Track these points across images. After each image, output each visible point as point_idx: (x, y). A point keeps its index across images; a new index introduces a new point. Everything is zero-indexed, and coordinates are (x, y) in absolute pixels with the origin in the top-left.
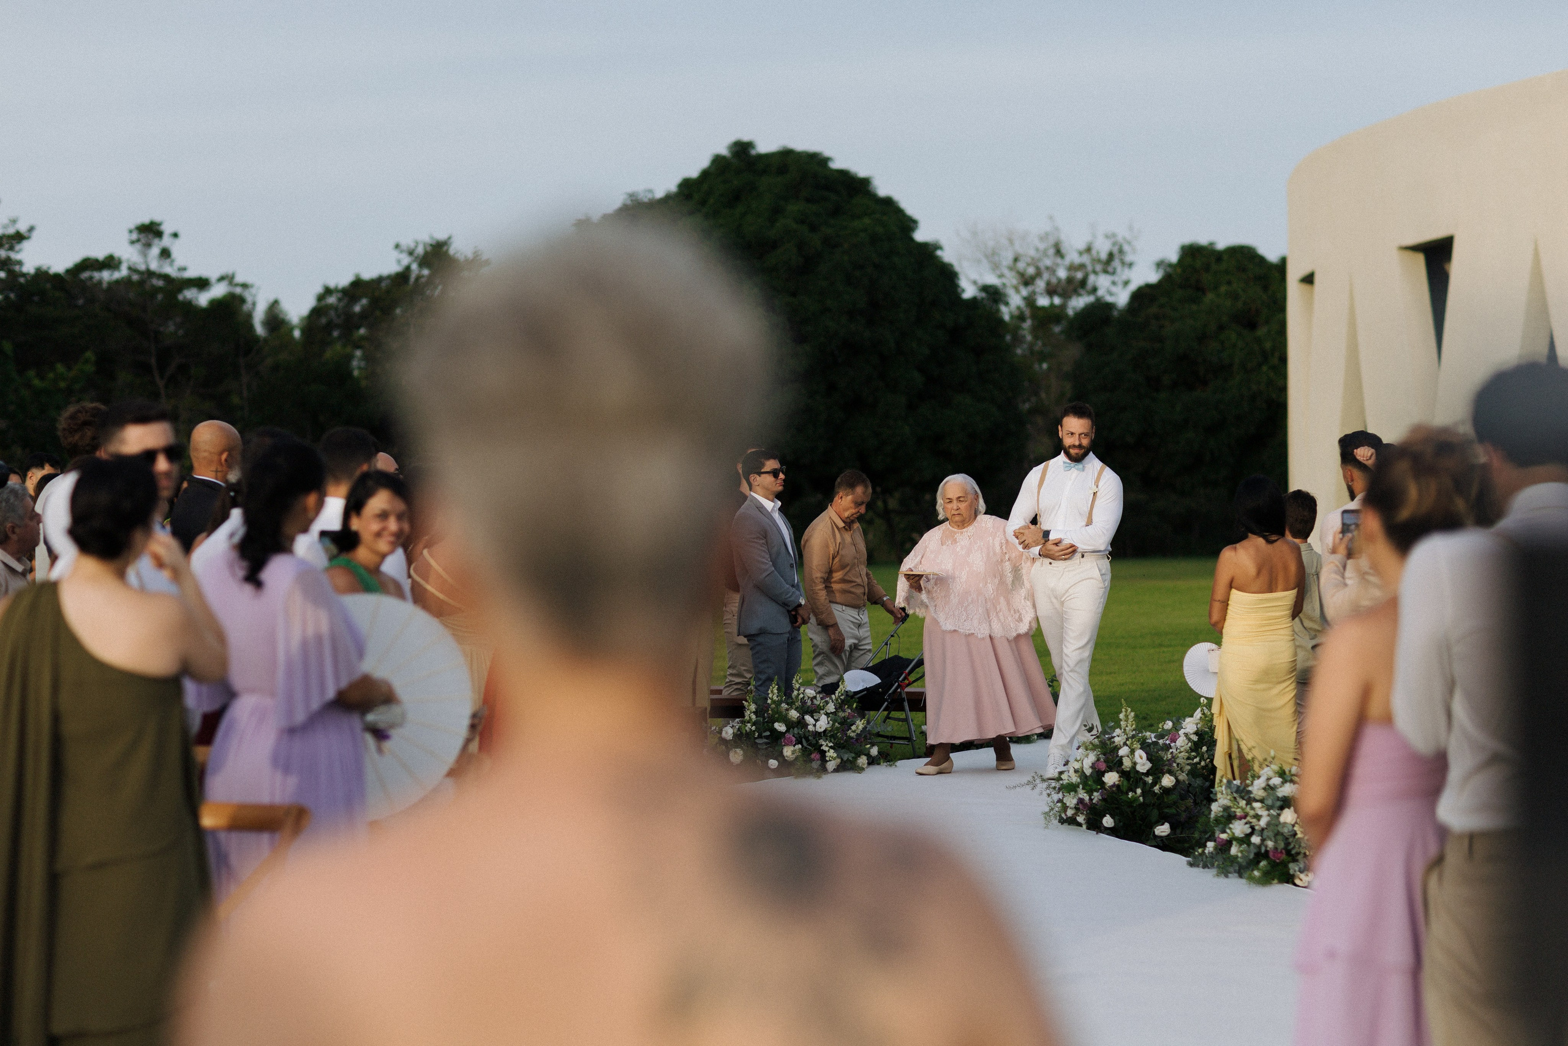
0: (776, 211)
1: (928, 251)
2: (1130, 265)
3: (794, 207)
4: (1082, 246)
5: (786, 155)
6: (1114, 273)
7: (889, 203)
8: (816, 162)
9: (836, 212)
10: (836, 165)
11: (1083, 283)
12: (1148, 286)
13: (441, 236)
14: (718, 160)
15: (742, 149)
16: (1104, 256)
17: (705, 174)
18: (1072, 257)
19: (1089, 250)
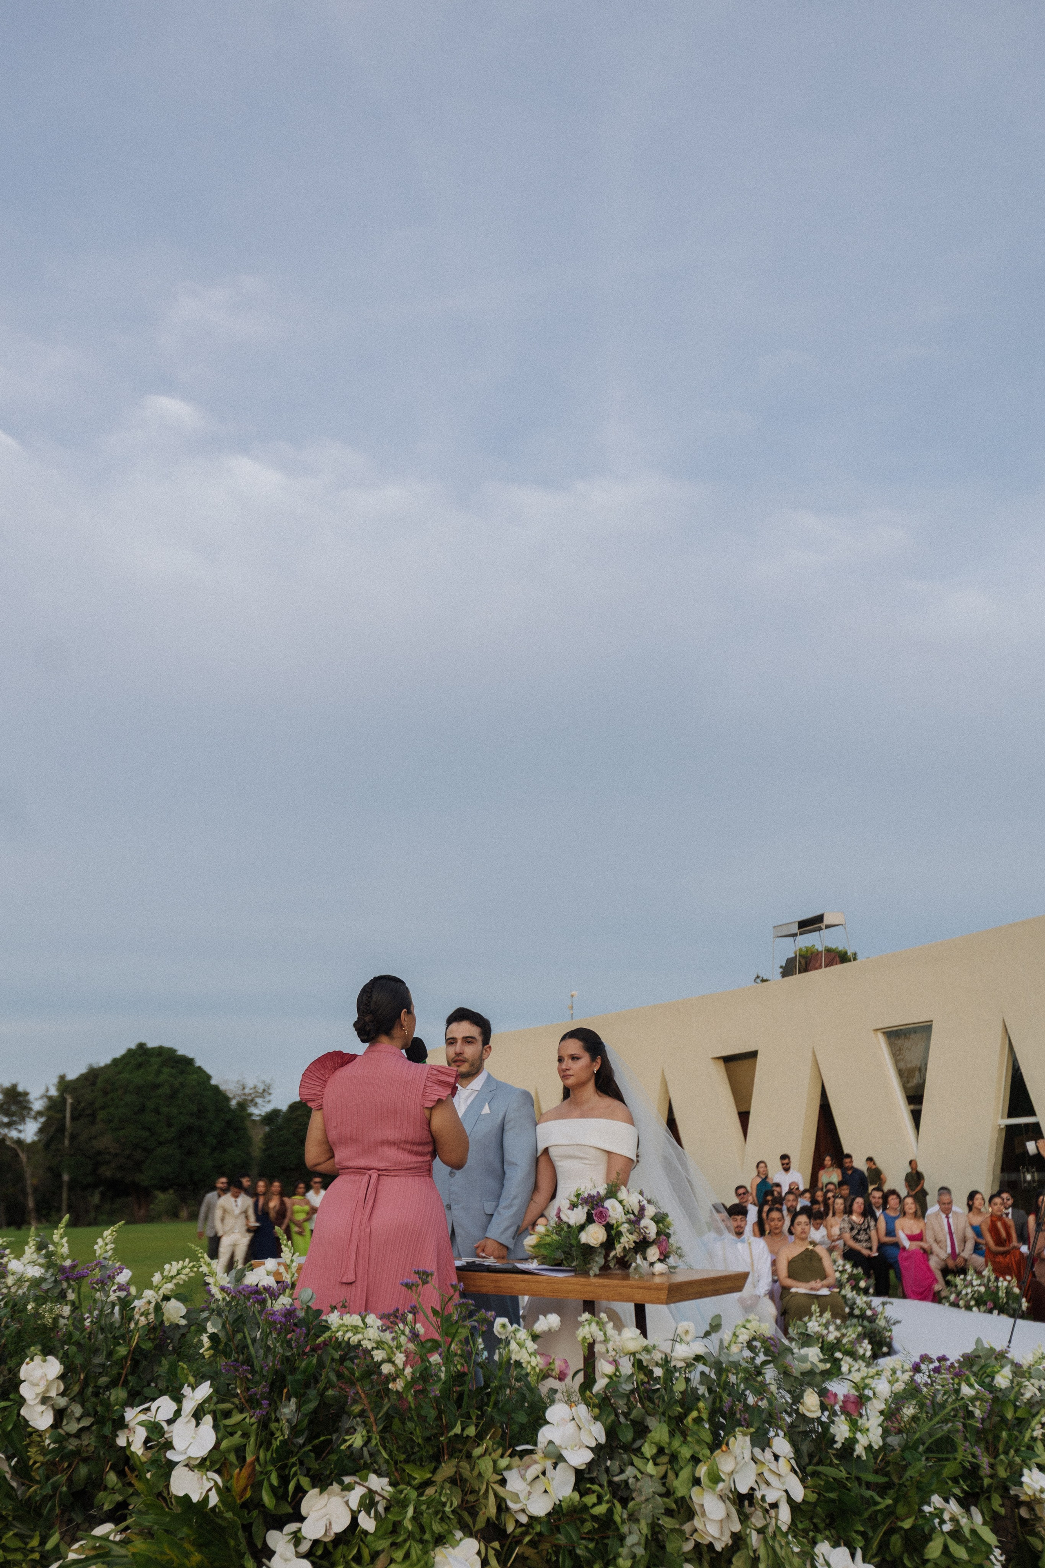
0: (159, 1072)
1: (216, 1088)
2: (270, 1094)
3: (166, 1070)
4: (252, 1086)
5: (161, 1048)
6: (264, 1097)
7: (199, 1068)
8: (172, 1051)
9: (182, 1072)
10: (180, 1053)
11: (252, 1101)
12: (296, 1103)
13: (14, 1082)
14: (130, 1051)
15: (141, 1046)
16: (260, 1091)
17: (124, 1057)
18: (247, 1091)
19: (255, 1087)
